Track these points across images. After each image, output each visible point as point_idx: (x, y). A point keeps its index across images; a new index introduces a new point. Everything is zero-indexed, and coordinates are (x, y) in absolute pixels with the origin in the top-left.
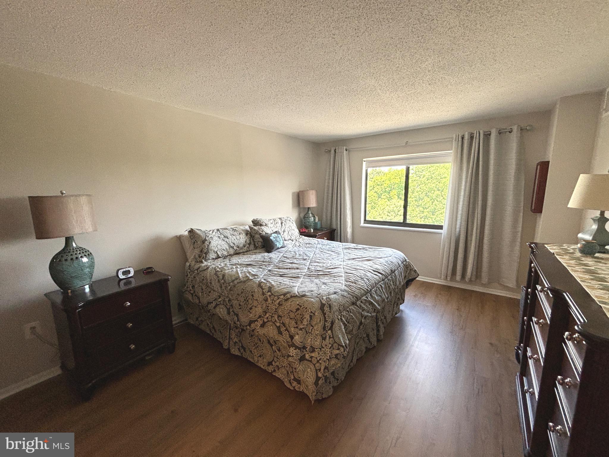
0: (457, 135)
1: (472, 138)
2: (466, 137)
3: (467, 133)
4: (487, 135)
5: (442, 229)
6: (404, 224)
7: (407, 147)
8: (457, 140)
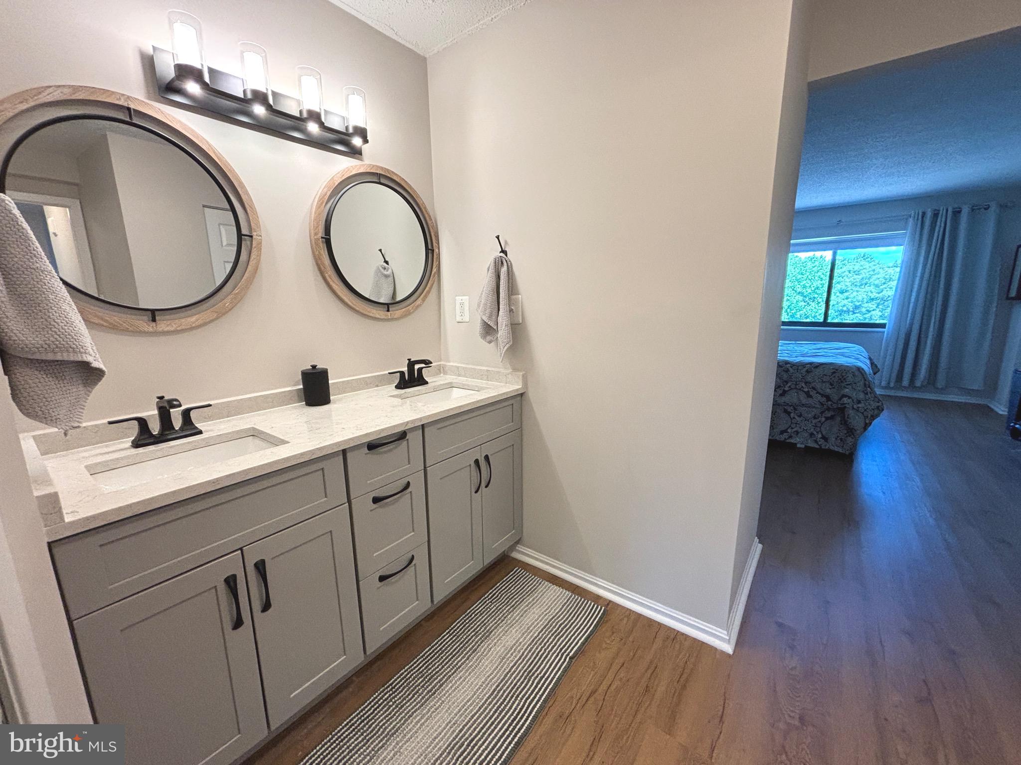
0: (917, 213)
1: (936, 215)
2: (929, 214)
3: (929, 210)
4: (957, 213)
5: (885, 328)
6: (825, 324)
7: (839, 227)
8: (916, 218)
